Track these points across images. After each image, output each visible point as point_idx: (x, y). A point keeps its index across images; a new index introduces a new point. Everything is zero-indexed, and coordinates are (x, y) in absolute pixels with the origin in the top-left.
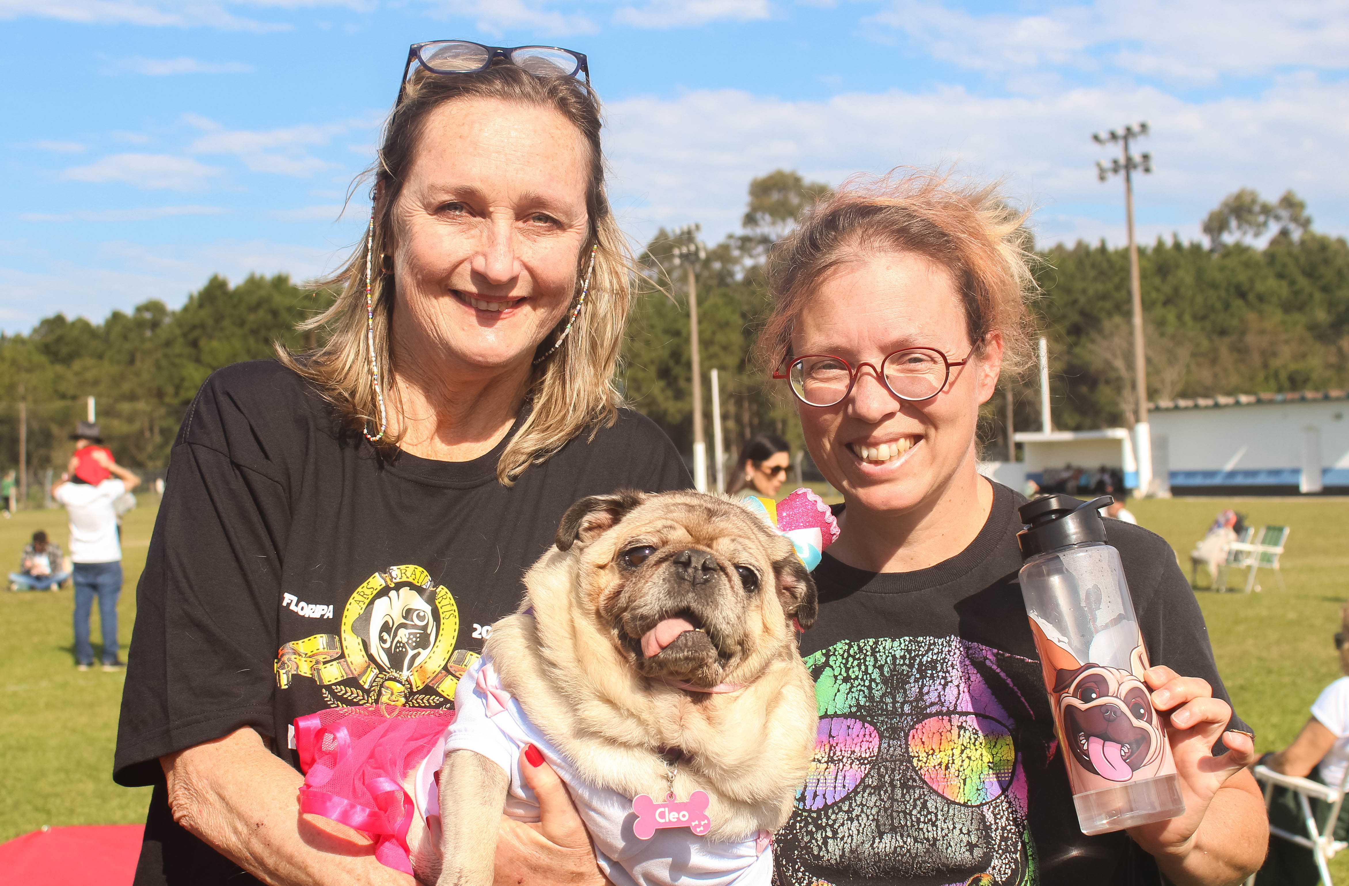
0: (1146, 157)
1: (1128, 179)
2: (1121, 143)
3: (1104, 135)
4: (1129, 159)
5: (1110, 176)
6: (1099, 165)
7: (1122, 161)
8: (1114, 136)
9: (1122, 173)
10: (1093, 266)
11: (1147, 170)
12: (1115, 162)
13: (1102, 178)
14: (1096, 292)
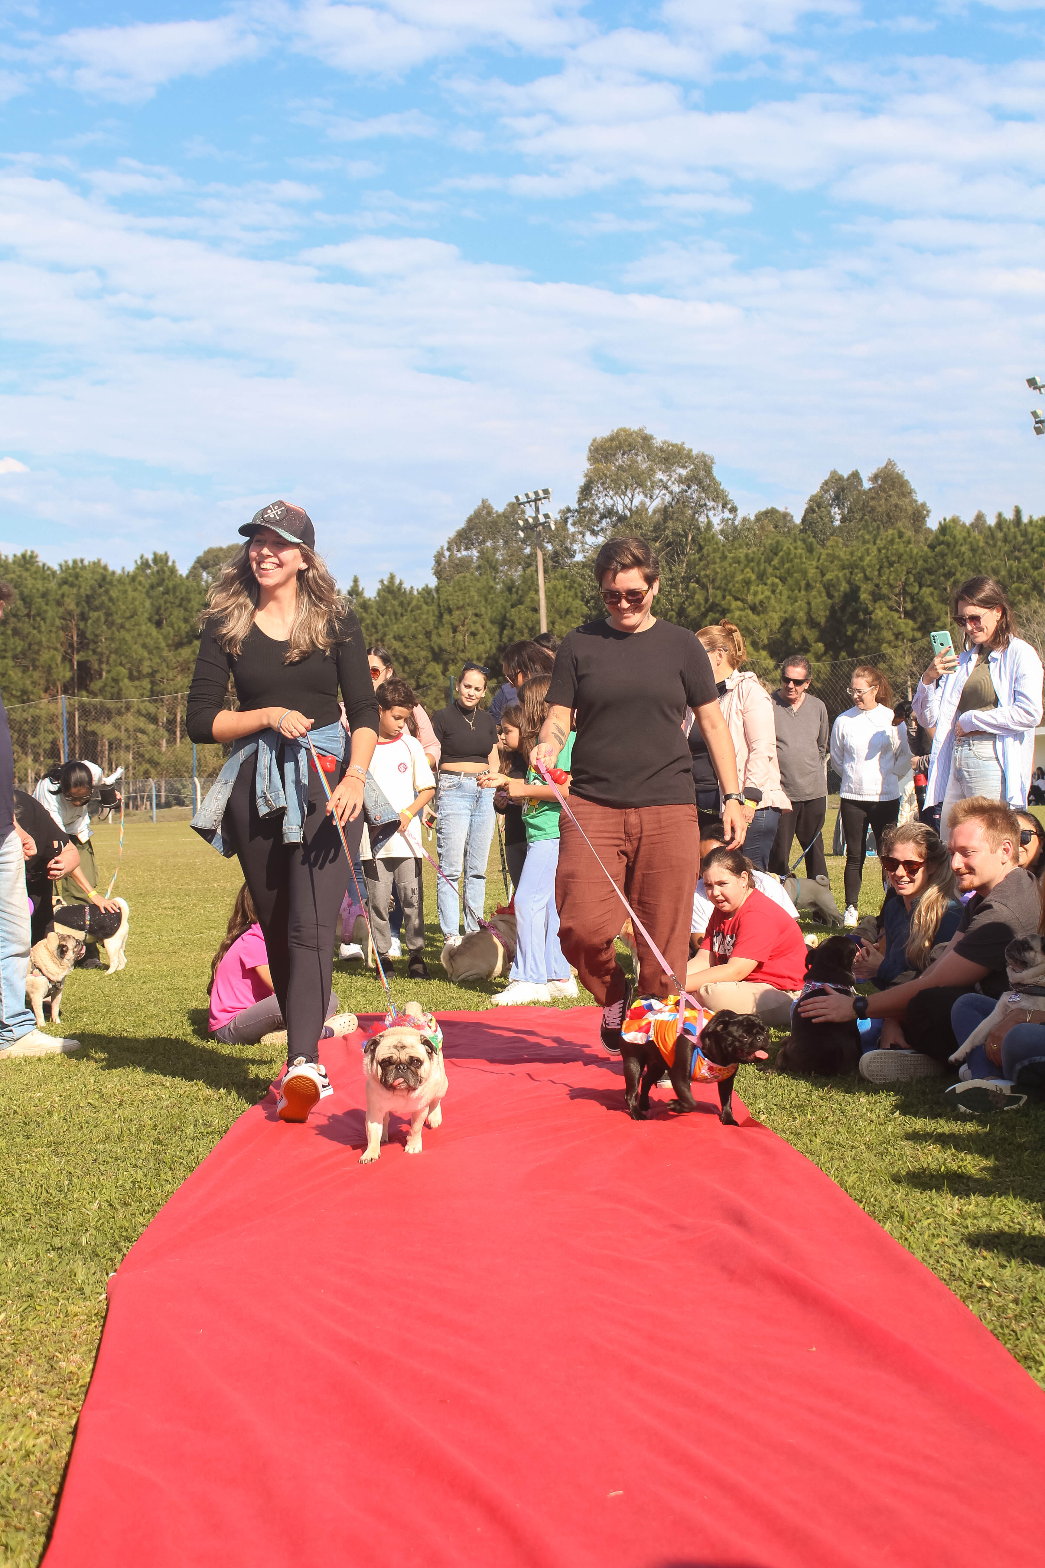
6: (1034, 414)
10: (1005, 540)
14: (1010, 571)
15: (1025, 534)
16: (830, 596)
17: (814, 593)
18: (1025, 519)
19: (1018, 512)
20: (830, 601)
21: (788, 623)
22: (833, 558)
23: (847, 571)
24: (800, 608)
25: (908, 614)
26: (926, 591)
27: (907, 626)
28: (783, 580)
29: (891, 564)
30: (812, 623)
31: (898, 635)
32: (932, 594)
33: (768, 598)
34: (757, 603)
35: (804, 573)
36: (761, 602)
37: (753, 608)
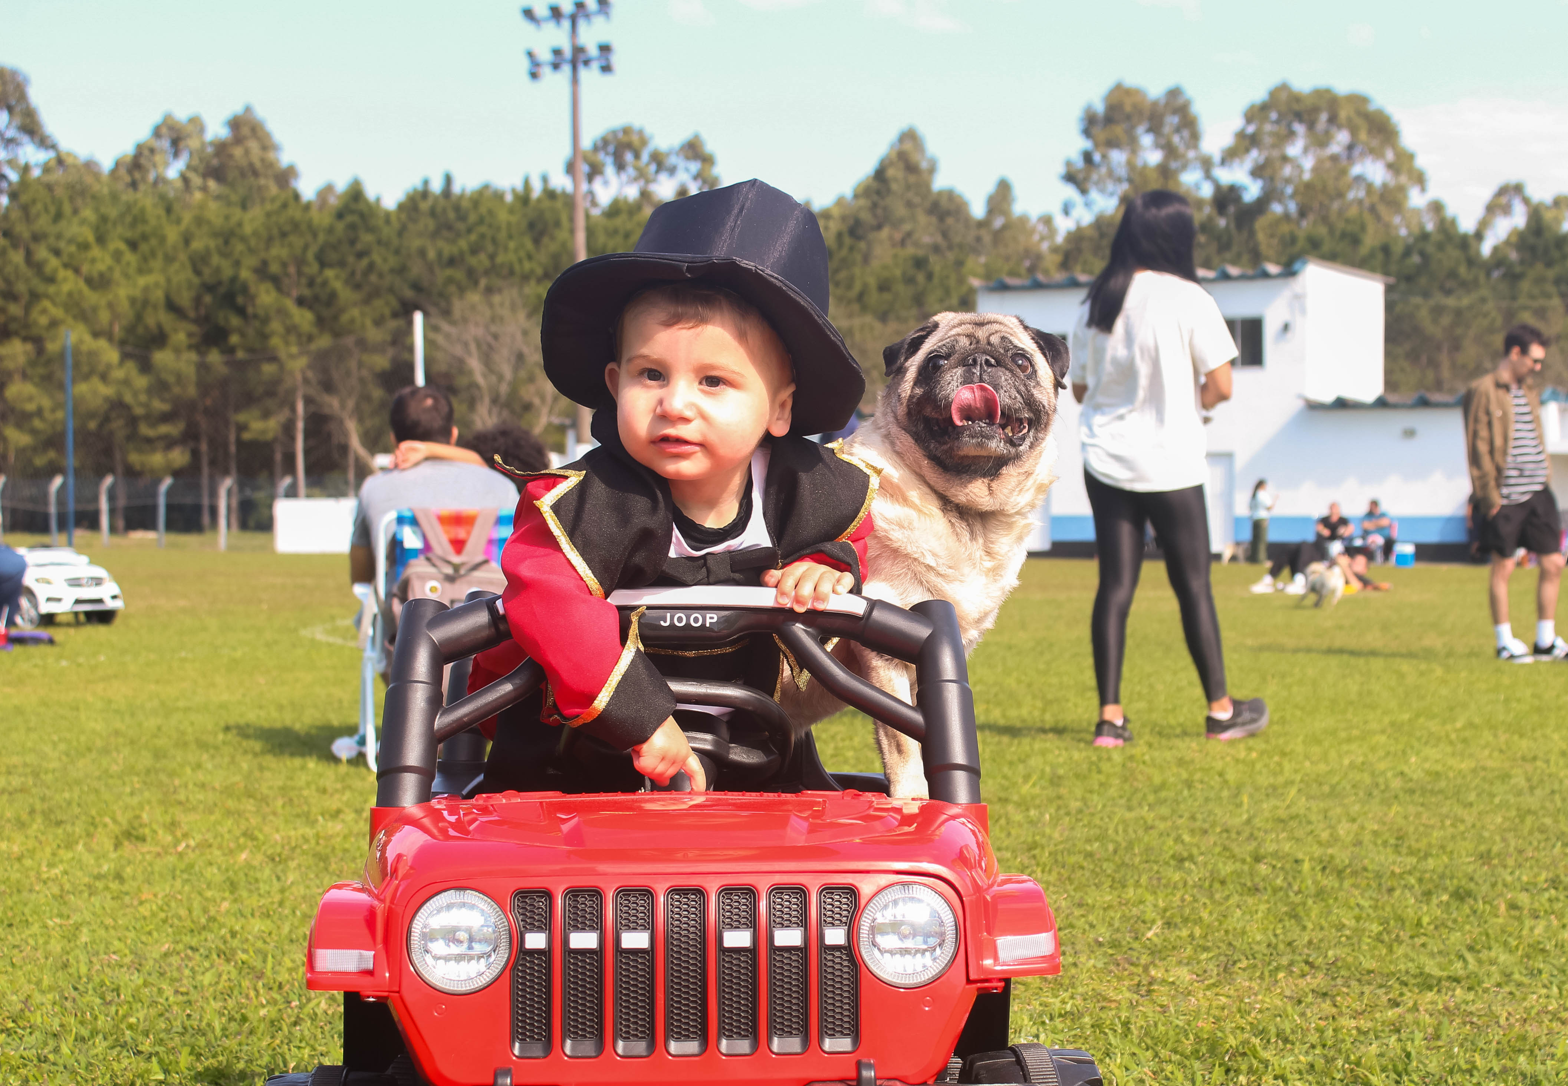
0: (605, 49)
1: (575, 80)
2: (566, 24)
3: (542, 11)
4: (578, 50)
5: (546, 71)
6: (530, 55)
7: (568, 53)
8: (556, 13)
9: (567, 69)
10: (433, 214)
11: (606, 69)
12: (557, 52)
13: (534, 75)
14: (440, 254)
15: (457, 208)
16: (197, 272)
17: (176, 266)
18: (457, 188)
19: (448, 180)
20: (196, 280)
21: (141, 305)
22: (199, 221)
23: (220, 241)
24: (157, 285)
25: (301, 302)
26: (330, 273)
27: (304, 318)
28: (133, 245)
29: (284, 235)
30: (172, 306)
31: (291, 329)
32: (337, 277)
33: (110, 269)
34: (95, 274)
35: (163, 239)
36: (101, 275)
37: (89, 281)
